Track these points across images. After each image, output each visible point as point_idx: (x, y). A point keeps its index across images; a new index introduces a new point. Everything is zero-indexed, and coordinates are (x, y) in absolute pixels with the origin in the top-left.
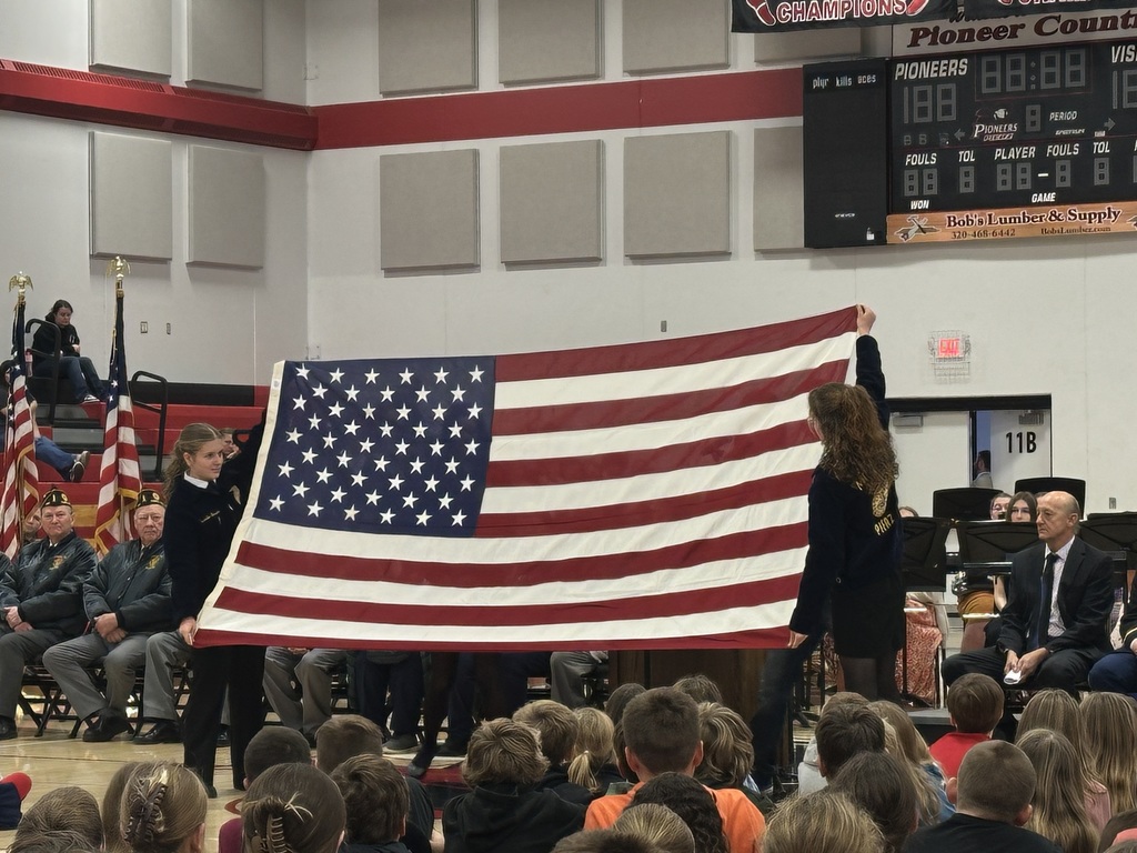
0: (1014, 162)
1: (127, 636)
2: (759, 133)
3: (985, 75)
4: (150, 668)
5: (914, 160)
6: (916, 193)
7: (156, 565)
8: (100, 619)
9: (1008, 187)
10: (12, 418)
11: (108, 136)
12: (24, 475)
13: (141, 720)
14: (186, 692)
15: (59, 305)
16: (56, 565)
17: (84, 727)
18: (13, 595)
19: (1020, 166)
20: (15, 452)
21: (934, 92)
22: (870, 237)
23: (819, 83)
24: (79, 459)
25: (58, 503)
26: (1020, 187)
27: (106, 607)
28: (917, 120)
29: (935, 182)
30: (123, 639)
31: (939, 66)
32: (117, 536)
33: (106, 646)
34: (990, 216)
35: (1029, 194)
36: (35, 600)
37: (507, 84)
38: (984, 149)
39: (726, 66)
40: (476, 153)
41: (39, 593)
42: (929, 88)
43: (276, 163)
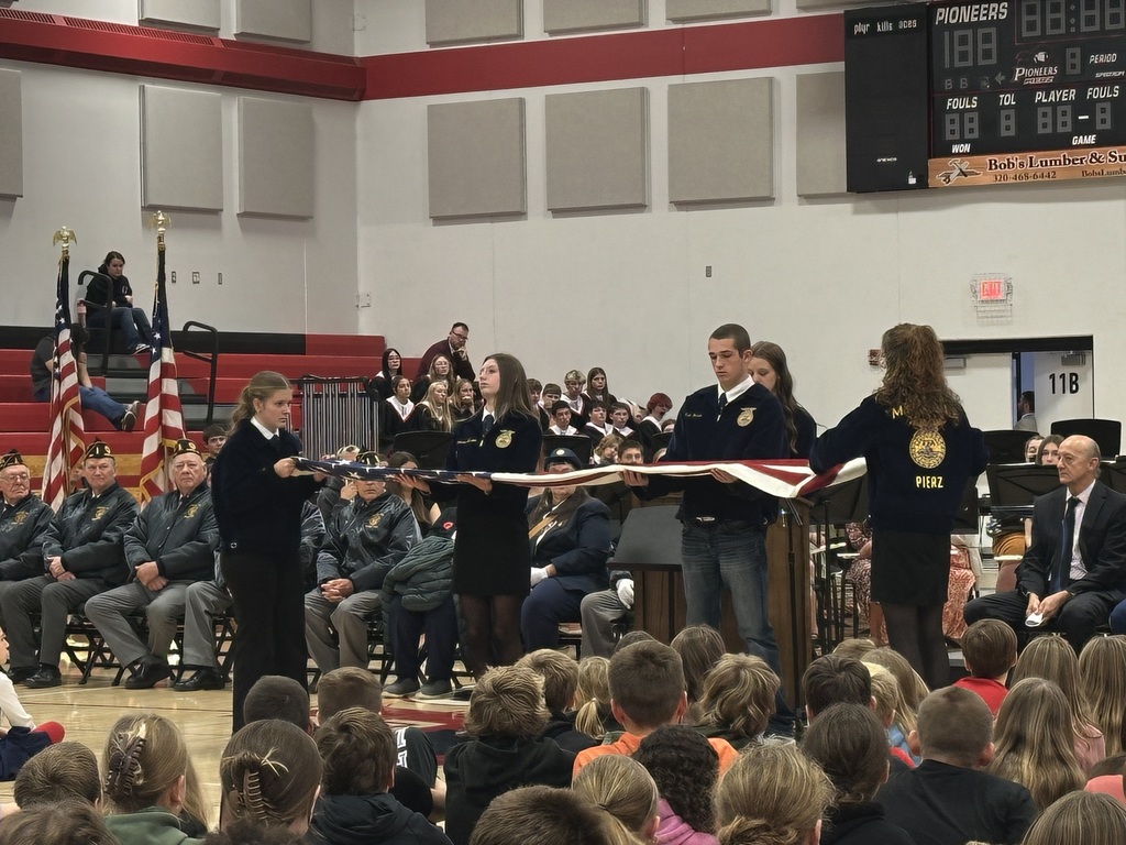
0: (1054, 105)
1: (168, 584)
2: (801, 79)
3: (1025, 18)
4: (190, 616)
5: (955, 103)
6: (957, 137)
7: (195, 514)
8: (141, 568)
9: (1049, 130)
10: (57, 371)
11: (157, 89)
12: (70, 427)
13: (182, 667)
14: (228, 639)
15: (111, 256)
16: (99, 516)
17: (127, 674)
18: (56, 546)
19: (1060, 109)
20: (60, 404)
21: (975, 34)
22: (912, 181)
23: (861, 28)
24: (130, 409)
25: (101, 456)
26: (1060, 129)
27: (146, 556)
28: (958, 64)
29: (975, 125)
30: (164, 587)
31: (979, 10)
32: (161, 485)
33: (149, 595)
34: (1031, 158)
35: (1069, 137)
36: (78, 550)
37: (552, 33)
38: (1025, 92)
39: (768, 12)
40: (522, 102)
41: (82, 543)
42: (969, 33)
43: (325, 114)
